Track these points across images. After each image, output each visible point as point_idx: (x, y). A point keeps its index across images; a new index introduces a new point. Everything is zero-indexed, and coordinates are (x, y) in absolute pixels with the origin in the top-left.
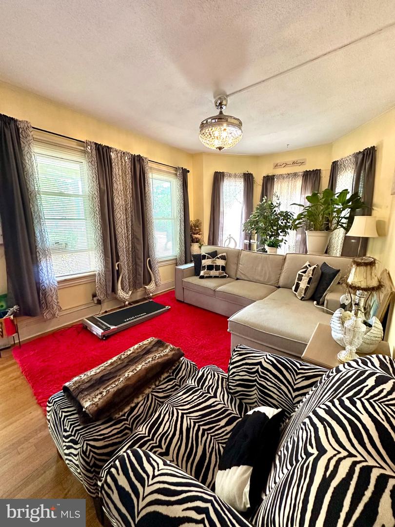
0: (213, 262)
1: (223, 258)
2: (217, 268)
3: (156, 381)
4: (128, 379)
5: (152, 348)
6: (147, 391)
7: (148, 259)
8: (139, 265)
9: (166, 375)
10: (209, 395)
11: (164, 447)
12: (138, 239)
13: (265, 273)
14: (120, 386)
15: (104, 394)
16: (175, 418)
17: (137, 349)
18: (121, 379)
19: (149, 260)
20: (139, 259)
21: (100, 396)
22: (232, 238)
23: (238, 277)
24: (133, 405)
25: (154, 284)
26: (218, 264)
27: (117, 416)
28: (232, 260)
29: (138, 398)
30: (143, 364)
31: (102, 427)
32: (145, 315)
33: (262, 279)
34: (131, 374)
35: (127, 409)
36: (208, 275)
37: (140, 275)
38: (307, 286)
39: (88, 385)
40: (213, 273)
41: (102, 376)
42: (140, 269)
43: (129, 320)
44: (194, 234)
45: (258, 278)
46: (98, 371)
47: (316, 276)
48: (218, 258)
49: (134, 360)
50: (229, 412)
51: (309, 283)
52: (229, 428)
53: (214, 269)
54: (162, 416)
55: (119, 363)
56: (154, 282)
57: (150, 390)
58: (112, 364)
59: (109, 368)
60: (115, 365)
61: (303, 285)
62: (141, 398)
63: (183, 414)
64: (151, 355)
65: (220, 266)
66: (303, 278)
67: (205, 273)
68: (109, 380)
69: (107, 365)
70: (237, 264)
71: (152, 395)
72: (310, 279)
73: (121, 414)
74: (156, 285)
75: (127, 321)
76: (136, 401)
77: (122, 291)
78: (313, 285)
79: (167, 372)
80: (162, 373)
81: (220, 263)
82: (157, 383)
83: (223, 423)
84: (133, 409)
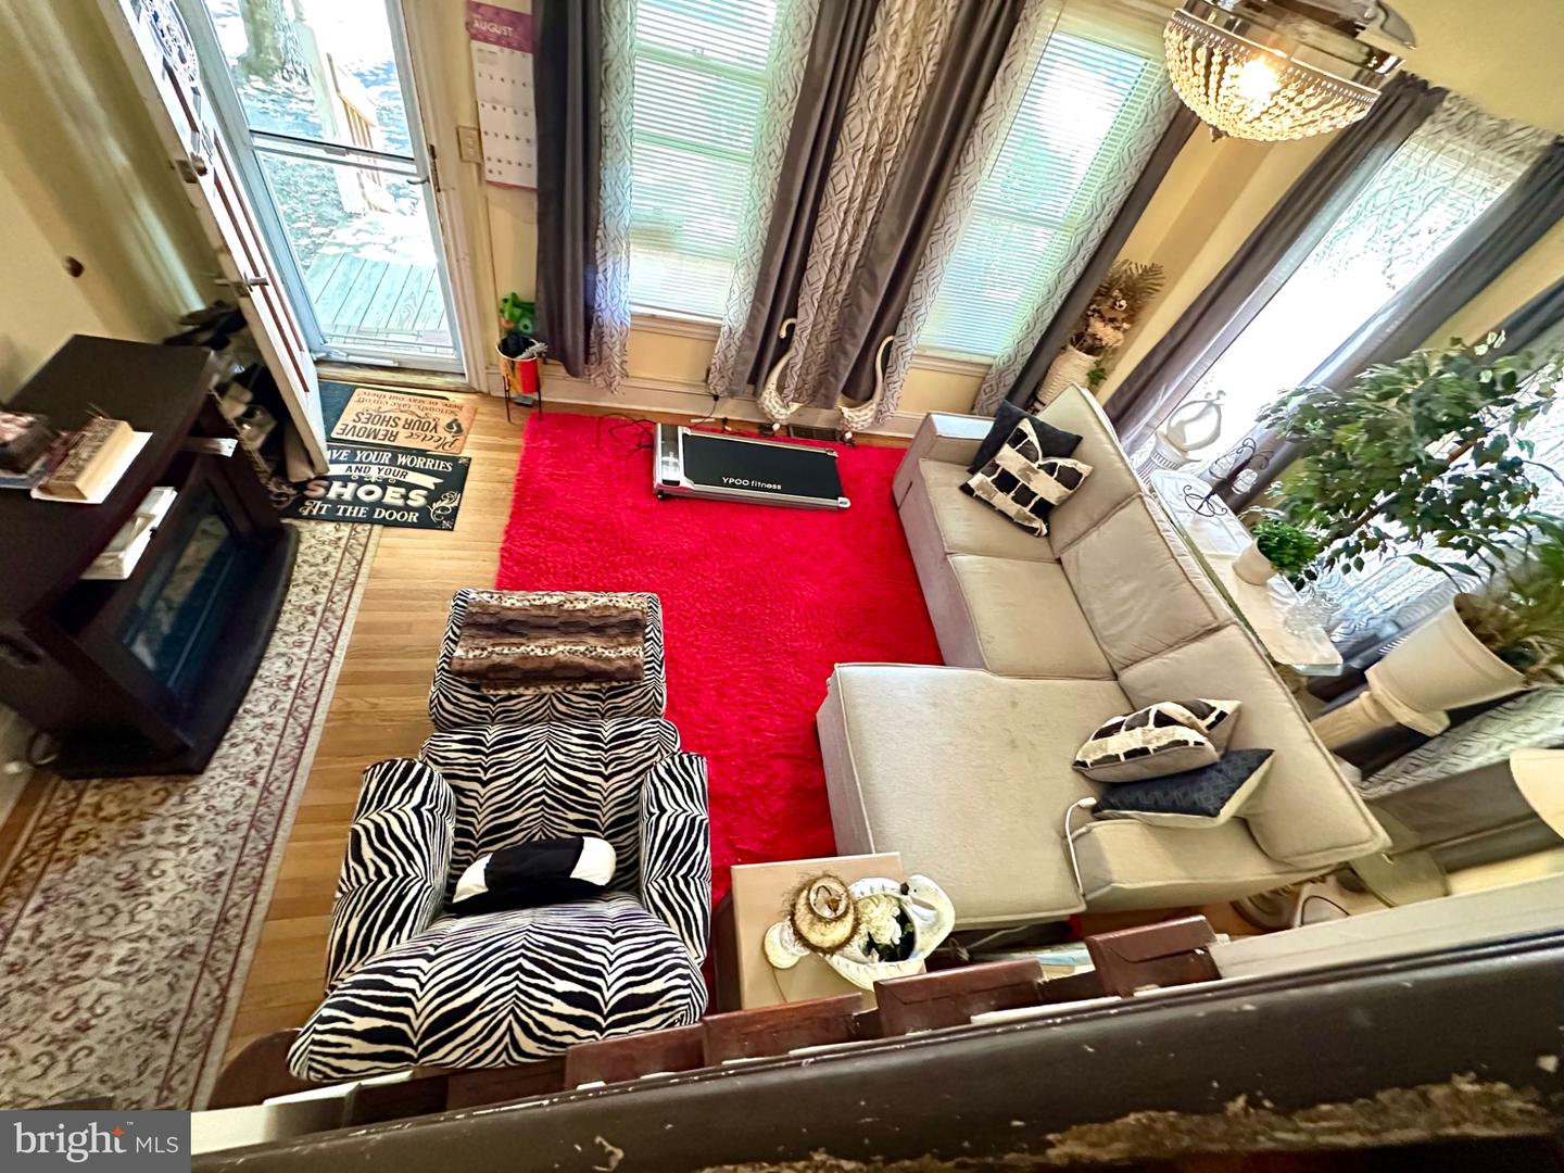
0: (1026, 471)
1: (1070, 479)
2: (1024, 496)
3: (569, 684)
4: (525, 657)
5: (613, 626)
6: (546, 689)
7: (890, 338)
8: (845, 353)
9: (592, 686)
10: (603, 769)
11: (489, 775)
12: (873, 276)
13: (1123, 616)
14: (509, 660)
15: (485, 653)
16: (532, 756)
17: (597, 608)
18: (522, 648)
19: (891, 343)
20: (854, 336)
21: (478, 652)
22: (1218, 408)
23: (1064, 558)
24: (514, 693)
25: (871, 414)
26: (1032, 487)
27: (485, 691)
28: (1090, 502)
29: (527, 688)
30: (568, 648)
31: (466, 690)
32: (776, 491)
33: (1100, 620)
34: (539, 652)
35: (503, 692)
36: (984, 497)
37: (836, 377)
38: (1117, 756)
39: (487, 619)
40: (1004, 501)
41: (511, 621)
42: (843, 361)
43: (733, 485)
44: (1102, 318)
45: (1096, 607)
46: (518, 604)
47: (1164, 760)
48: (1050, 469)
49: (570, 626)
50: (598, 812)
51: (1128, 755)
52: (572, 828)
53: (1012, 494)
54: (525, 739)
55: (552, 613)
56: (874, 406)
57: (551, 691)
58: (543, 607)
59: (535, 612)
60: (546, 612)
61: (1119, 744)
62: (530, 692)
63: (545, 760)
64: (592, 641)
65: (1035, 495)
66: (1139, 730)
67: (981, 486)
68: (513, 634)
69: (537, 603)
70: (1096, 524)
71: (550, 699)
72: (1144, 751)
73: (492, 692)
74: (876, 419)
75: (727, 485)
76: (521, 690)
77: (774, 394)
78: (1134, 770)
79: (596, 683)
80: (588, 680)
81: (1047, 488)
82: (569, 689)
83: (572, 816)
84: (511, 697)
